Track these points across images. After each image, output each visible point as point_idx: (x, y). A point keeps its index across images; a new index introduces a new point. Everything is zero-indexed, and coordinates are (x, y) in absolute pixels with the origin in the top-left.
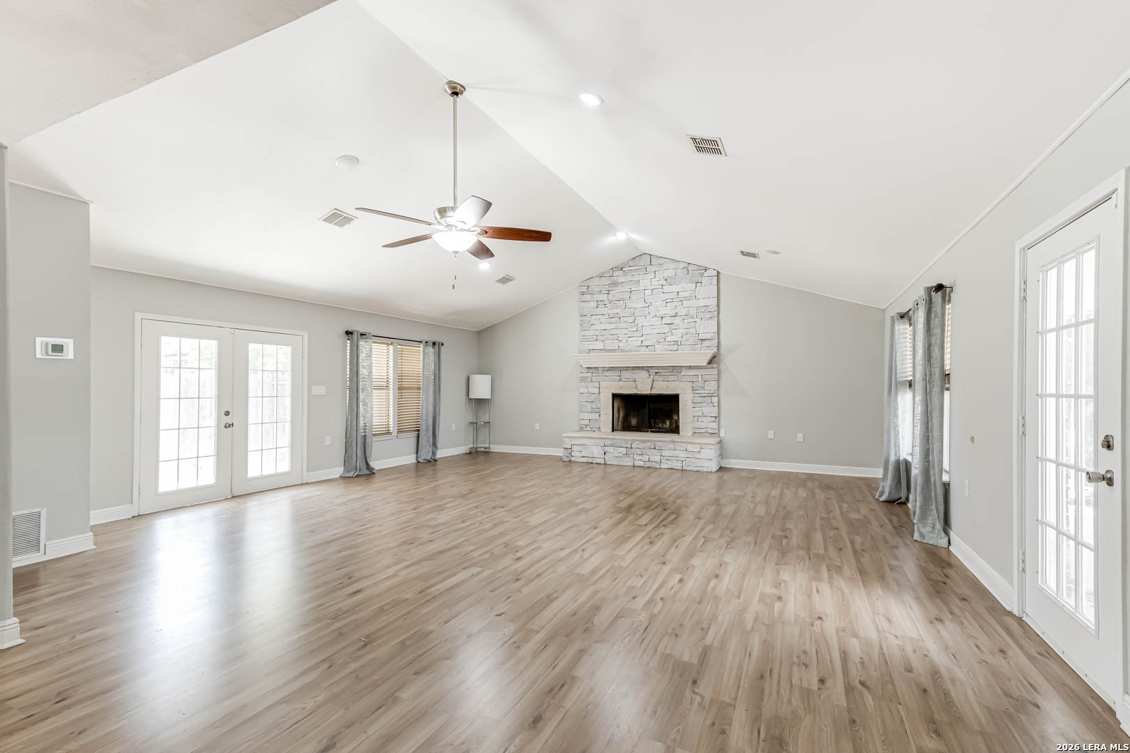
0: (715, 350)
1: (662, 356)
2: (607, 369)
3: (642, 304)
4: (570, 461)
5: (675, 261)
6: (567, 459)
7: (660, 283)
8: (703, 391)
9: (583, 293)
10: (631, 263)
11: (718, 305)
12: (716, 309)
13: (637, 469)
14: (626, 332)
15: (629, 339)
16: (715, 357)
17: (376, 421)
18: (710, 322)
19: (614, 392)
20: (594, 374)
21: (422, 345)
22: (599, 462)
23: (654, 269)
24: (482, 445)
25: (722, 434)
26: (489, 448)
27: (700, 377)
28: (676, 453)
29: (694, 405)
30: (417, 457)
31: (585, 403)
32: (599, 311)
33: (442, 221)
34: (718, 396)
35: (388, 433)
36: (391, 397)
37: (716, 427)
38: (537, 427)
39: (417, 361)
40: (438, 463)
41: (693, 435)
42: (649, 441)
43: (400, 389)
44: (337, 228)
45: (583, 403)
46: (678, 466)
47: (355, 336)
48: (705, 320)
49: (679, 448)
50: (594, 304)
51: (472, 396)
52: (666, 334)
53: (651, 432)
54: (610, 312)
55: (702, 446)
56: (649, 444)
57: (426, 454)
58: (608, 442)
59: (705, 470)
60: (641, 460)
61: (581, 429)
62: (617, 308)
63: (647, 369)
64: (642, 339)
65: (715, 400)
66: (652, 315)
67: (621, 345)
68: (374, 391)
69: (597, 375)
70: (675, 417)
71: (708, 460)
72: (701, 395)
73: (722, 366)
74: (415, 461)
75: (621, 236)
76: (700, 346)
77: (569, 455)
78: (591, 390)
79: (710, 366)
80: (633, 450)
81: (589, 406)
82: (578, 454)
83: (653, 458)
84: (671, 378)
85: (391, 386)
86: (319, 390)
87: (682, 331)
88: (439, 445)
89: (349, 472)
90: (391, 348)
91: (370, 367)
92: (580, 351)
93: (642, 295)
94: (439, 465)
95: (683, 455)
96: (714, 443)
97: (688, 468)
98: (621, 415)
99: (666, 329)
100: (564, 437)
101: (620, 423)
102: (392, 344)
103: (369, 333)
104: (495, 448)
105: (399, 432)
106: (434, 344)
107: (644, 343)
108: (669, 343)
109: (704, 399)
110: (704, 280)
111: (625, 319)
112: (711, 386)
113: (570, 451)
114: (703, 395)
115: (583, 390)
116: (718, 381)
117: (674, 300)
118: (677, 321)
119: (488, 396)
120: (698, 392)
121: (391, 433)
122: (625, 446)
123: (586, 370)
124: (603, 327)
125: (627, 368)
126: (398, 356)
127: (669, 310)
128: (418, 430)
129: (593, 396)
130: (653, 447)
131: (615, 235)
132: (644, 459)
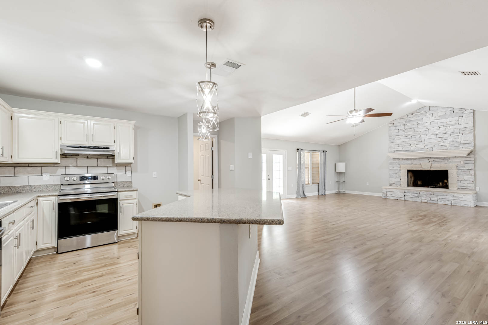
0: (473, 148)
1: (437, 152)
2: (404, 159)
3: (424, 129)
4: (386, 198)
5: (445, 108)
6: (384, 197)
7: (436, 119)
8: (464, 169)
9: (391, 127)
10: (418, 111)
11: (474, 126)
12: (473, 128)
13: (423, 204)
14: (415, 142)
15: (417, 145)
16: (472, 152)
17: (306, 179)
18: (469, 135)
19: (408, 169)
20: (397, 161)
21: (320, 152)
22: (401, 199)
23: (431, 112)
24: (342, 190)
25: (478, 189)
26: (345, 192)
27: (462, 162)
28: (447, 197)
29: (458, 175)
30: (318, 193)
31: (392, 174)
32: (400, 133)
33: (351, 115)
34: (475, 171)
35: (309, 184)
36: (310, 171)
37: (474, 186)
38: (368, 184)
39: (318, 158)
40: (326, 196)
41: (457, 190)
42: (431, 191)
43: (312, 168)
44: (304, 117)
45: (391, 174)
46: (449, 203)
47: (300, 150)
48: (465, 135)
49: (449, 195)
50: (397, 131)
51: (337, 171)
52: (440, 142)
53: (430, 187)
54: (405, 134)
55: (464, 194)
56: (430, 192)
57: (321, 192)
58: (407, 191)
59: (466, 206)
60: (426, 200)
61: (391, 185)
62: (410, 132)
63: (428, 159)
64: (424, 145)
65: (472, 173)
66: (430, 133)
67: (412, 148)
68: (306, 169)
69: (399, 161)
70: (446, 181)
71: (469, 200)
72: (462, 170)
73: (477, 156)
74: (318, 195)
75: (414, 102)
76: (462, 147)
77: (386, 196)
78: (396, 168)
79: (468, 156)
80: (420, 195)
81: (394, 175)
82: (390, 196)
83: (432, 199)
84: (443, 163)
85: (310, 167)
86: (290, 169)
87: (450, 140)
88: (326, 189)
89: (299, 196)
90: (309, 154)
91: (304, 161)
92: (389, 152)
93: (425, 125)
94: (326, 197)
95: (452, 198)
96: (472, 193)
97: (455, 205)
98: (412, 179)
99: (440, 140)
100: (383, 188)
101: (412, 183)
102: (310, 152)
103: (304, 149)
104: (347, 192)
105: (313, 184)
106: (324, 151)
107: (426, 147)
108: (440, 146)
109: (465, 172)
110: (464, 115)
111: (415, 137)
112: (471, 166)
113: (386, 194)
114: (464, 170)
115: (391, 168)
116: (475, 163)
117: (444, 126)
118: (446, 136)
119: (344, 171)
120: (461, 169)
121: (310, 184)
122: (416, 193)
123: (392, 160)
124: (402, 141)
125: (416, 159)
126: (312, 157)
127: (442, 131)
128: (319, 183)
129: (397, 171)
130: (433, 194)
131: (411, 102)
132: (427, 199)
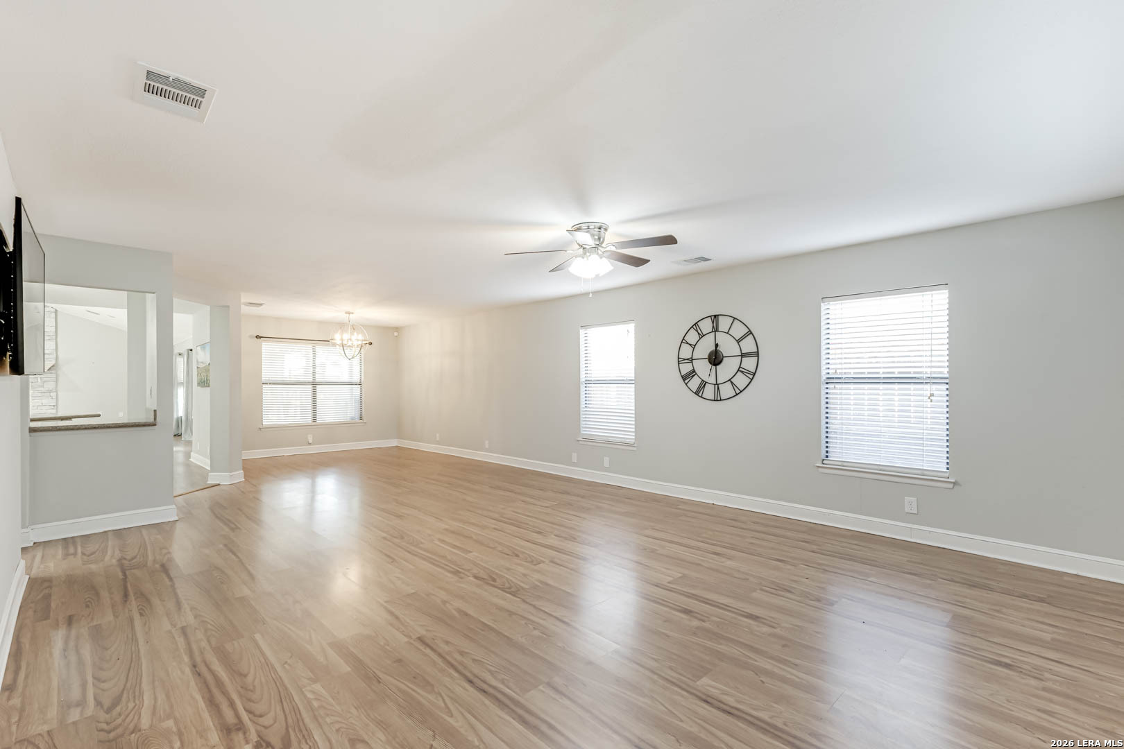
0: (54, 361)
11: (57, 331)
12: (55, 334)
16: (53, 366)
29: (34, 398)
34: (56, 392)
65: (53, 394)
72: (40, 391)
73: (60, 372)
79: (48, 372)
109: (43, 394)
112: (51, 385)
116: (57, 381)
120: (37, 389)
